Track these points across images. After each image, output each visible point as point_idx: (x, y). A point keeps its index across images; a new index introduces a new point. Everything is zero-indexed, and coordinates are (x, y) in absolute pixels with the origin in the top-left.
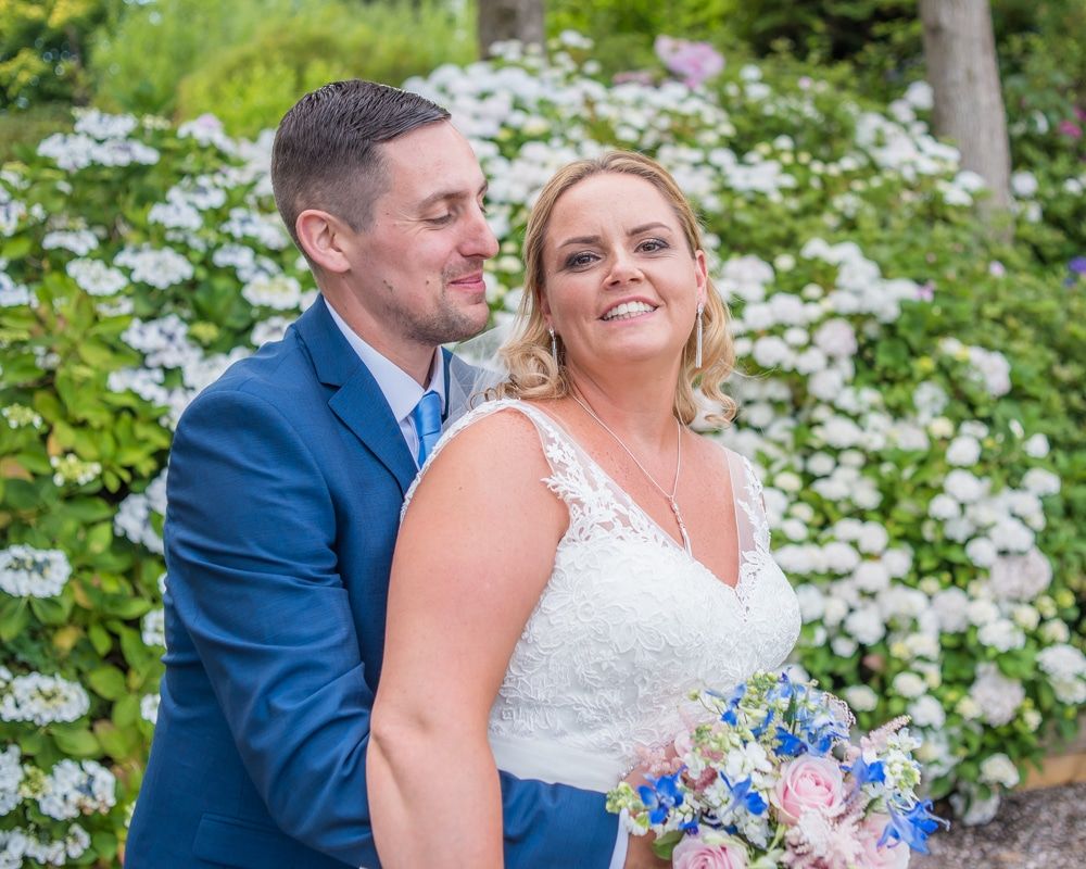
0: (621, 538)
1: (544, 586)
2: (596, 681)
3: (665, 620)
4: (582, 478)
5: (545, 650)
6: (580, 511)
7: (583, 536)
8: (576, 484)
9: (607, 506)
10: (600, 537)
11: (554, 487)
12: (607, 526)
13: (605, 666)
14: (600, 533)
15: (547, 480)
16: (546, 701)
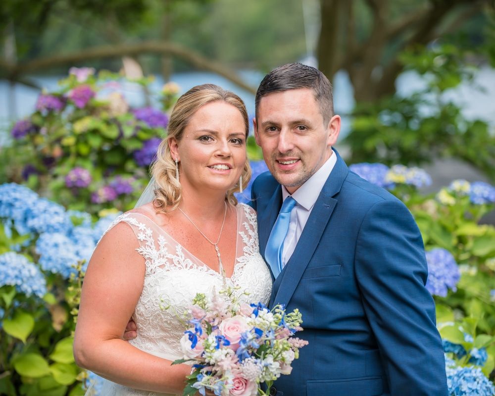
0: (168, 270)
1: (140, 294)
2: (168, 328)
3: (186, 302)
4: (153, 247)
5: (147, 317)
6: (150, 263)
7: (153, 272)
8: (150, 250)
9: (163, 257)
10: (159, 272)
11: (141, 252)
12: (162, 266)
13: (169, 322)
14: (159, 270)
15: (138, 249)
16: (153, 336)
